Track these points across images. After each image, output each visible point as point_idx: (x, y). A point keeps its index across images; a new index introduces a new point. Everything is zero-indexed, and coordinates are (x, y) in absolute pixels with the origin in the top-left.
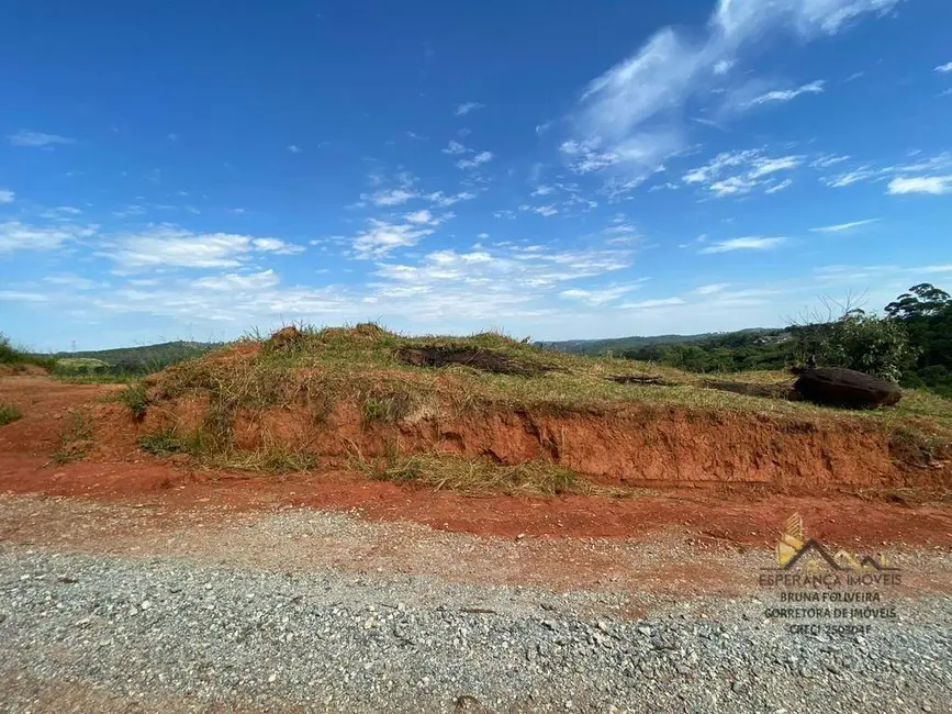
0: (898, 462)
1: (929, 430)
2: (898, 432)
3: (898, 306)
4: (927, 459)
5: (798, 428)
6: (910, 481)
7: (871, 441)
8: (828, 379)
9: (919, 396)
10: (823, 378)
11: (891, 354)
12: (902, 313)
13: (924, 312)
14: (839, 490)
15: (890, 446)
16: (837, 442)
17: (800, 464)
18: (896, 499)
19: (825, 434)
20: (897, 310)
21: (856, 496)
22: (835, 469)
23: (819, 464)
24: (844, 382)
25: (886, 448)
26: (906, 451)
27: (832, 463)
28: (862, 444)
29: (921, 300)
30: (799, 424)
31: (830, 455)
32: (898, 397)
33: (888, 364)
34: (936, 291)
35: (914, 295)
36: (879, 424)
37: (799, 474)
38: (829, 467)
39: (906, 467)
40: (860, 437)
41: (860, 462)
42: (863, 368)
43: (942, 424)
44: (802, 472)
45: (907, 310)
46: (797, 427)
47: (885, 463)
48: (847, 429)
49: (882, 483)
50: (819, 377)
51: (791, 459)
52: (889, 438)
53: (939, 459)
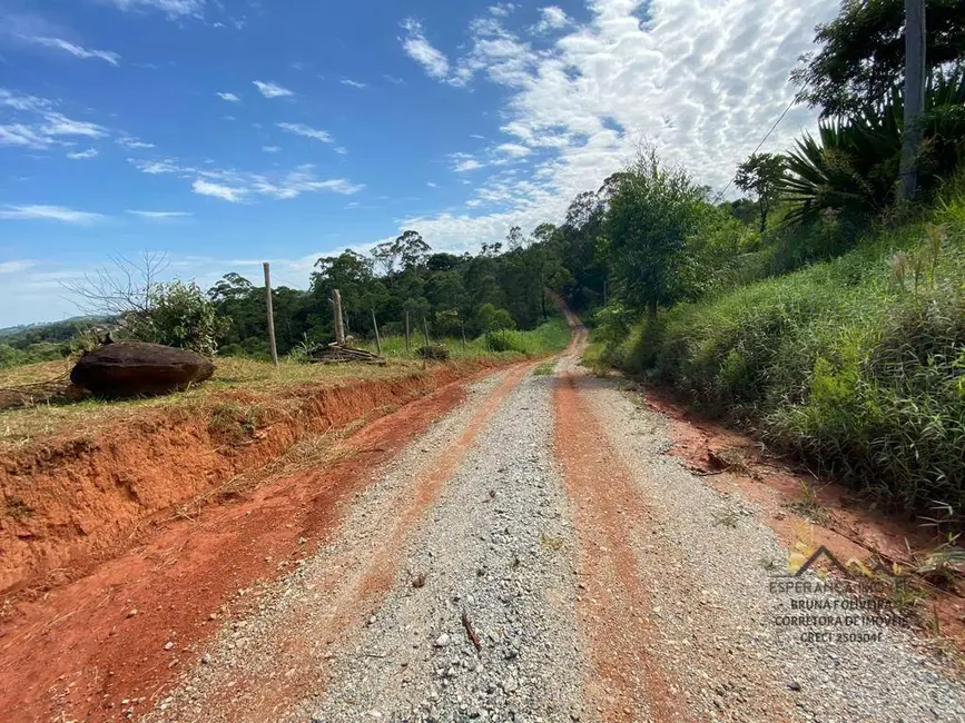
0: (223, 447)
1: (246, 400)
2: (217, 412)
3: (217, 290)
4: (251, 432)
5: (61, 455)
6: (239, 465)
7: (183, 435)
8: (116, 361)
9: (236, 364)
10: (107, 359)
11: (204, 323)
12: (221, 296)
13: (237, 296)
14: (154, 524)
15: (211, 431)
16: (135, 452)
17: (77, 515)
18: (228, 496)
19: (113, 449)
20: (217, 295)
21: (180, 518)
22: (141, 495)
23: (115, 499)
24: (139, 361)
25: (206, 436)
26: (228, 431)
27: (135, 488)
28: (174, 443)
29: (232, 286)
30: (60, 448)
31: (130, 477)
32: (211, 369)
33: (204, 336)
34: (242, 279)
35: (227, 282)
36: (192, 409)
37: (81, 532)
38: (133, 496)
39: (232, 450)
40: (169, 435)
41: (176, 470)
42: (177, 342)
43: (258, 389)
44: (85, 529)
45: (225, 294)
46: (57, 454)
47: (207, 455)
48: (146, 429)
49: (211, 482)
50: (101, 359)
51: (58, 514)
52: (206, 422)
53: (262, 428)
